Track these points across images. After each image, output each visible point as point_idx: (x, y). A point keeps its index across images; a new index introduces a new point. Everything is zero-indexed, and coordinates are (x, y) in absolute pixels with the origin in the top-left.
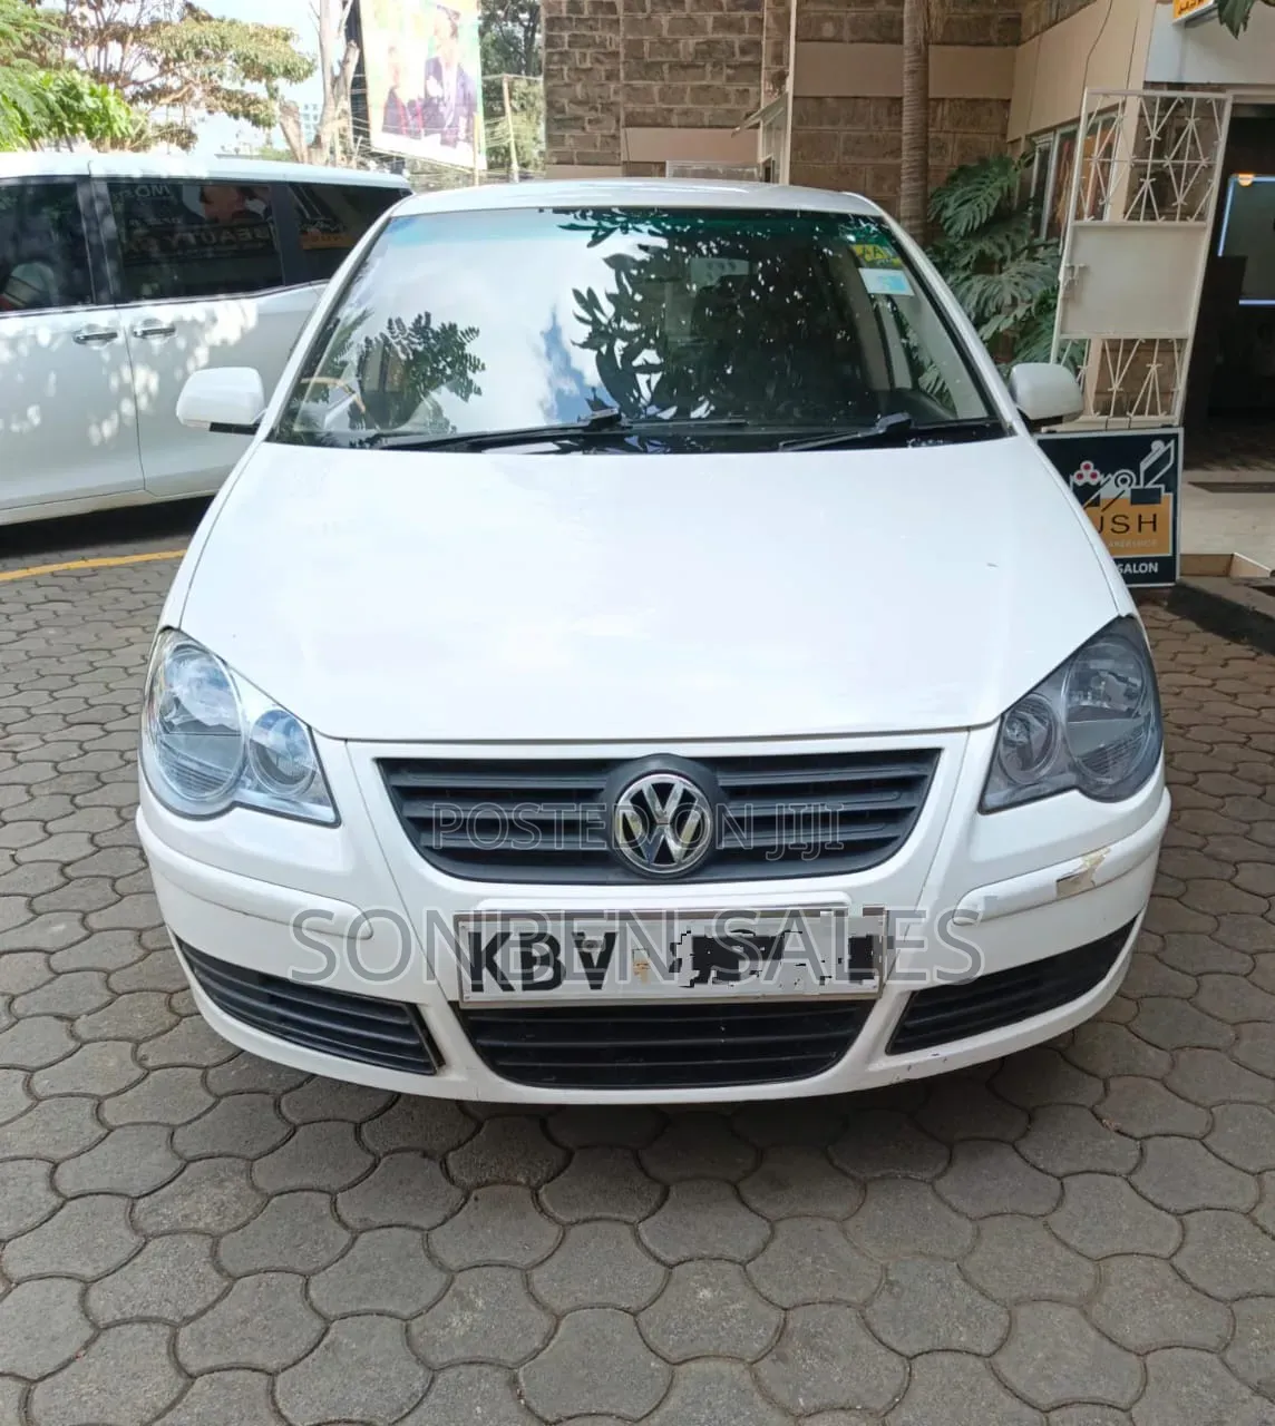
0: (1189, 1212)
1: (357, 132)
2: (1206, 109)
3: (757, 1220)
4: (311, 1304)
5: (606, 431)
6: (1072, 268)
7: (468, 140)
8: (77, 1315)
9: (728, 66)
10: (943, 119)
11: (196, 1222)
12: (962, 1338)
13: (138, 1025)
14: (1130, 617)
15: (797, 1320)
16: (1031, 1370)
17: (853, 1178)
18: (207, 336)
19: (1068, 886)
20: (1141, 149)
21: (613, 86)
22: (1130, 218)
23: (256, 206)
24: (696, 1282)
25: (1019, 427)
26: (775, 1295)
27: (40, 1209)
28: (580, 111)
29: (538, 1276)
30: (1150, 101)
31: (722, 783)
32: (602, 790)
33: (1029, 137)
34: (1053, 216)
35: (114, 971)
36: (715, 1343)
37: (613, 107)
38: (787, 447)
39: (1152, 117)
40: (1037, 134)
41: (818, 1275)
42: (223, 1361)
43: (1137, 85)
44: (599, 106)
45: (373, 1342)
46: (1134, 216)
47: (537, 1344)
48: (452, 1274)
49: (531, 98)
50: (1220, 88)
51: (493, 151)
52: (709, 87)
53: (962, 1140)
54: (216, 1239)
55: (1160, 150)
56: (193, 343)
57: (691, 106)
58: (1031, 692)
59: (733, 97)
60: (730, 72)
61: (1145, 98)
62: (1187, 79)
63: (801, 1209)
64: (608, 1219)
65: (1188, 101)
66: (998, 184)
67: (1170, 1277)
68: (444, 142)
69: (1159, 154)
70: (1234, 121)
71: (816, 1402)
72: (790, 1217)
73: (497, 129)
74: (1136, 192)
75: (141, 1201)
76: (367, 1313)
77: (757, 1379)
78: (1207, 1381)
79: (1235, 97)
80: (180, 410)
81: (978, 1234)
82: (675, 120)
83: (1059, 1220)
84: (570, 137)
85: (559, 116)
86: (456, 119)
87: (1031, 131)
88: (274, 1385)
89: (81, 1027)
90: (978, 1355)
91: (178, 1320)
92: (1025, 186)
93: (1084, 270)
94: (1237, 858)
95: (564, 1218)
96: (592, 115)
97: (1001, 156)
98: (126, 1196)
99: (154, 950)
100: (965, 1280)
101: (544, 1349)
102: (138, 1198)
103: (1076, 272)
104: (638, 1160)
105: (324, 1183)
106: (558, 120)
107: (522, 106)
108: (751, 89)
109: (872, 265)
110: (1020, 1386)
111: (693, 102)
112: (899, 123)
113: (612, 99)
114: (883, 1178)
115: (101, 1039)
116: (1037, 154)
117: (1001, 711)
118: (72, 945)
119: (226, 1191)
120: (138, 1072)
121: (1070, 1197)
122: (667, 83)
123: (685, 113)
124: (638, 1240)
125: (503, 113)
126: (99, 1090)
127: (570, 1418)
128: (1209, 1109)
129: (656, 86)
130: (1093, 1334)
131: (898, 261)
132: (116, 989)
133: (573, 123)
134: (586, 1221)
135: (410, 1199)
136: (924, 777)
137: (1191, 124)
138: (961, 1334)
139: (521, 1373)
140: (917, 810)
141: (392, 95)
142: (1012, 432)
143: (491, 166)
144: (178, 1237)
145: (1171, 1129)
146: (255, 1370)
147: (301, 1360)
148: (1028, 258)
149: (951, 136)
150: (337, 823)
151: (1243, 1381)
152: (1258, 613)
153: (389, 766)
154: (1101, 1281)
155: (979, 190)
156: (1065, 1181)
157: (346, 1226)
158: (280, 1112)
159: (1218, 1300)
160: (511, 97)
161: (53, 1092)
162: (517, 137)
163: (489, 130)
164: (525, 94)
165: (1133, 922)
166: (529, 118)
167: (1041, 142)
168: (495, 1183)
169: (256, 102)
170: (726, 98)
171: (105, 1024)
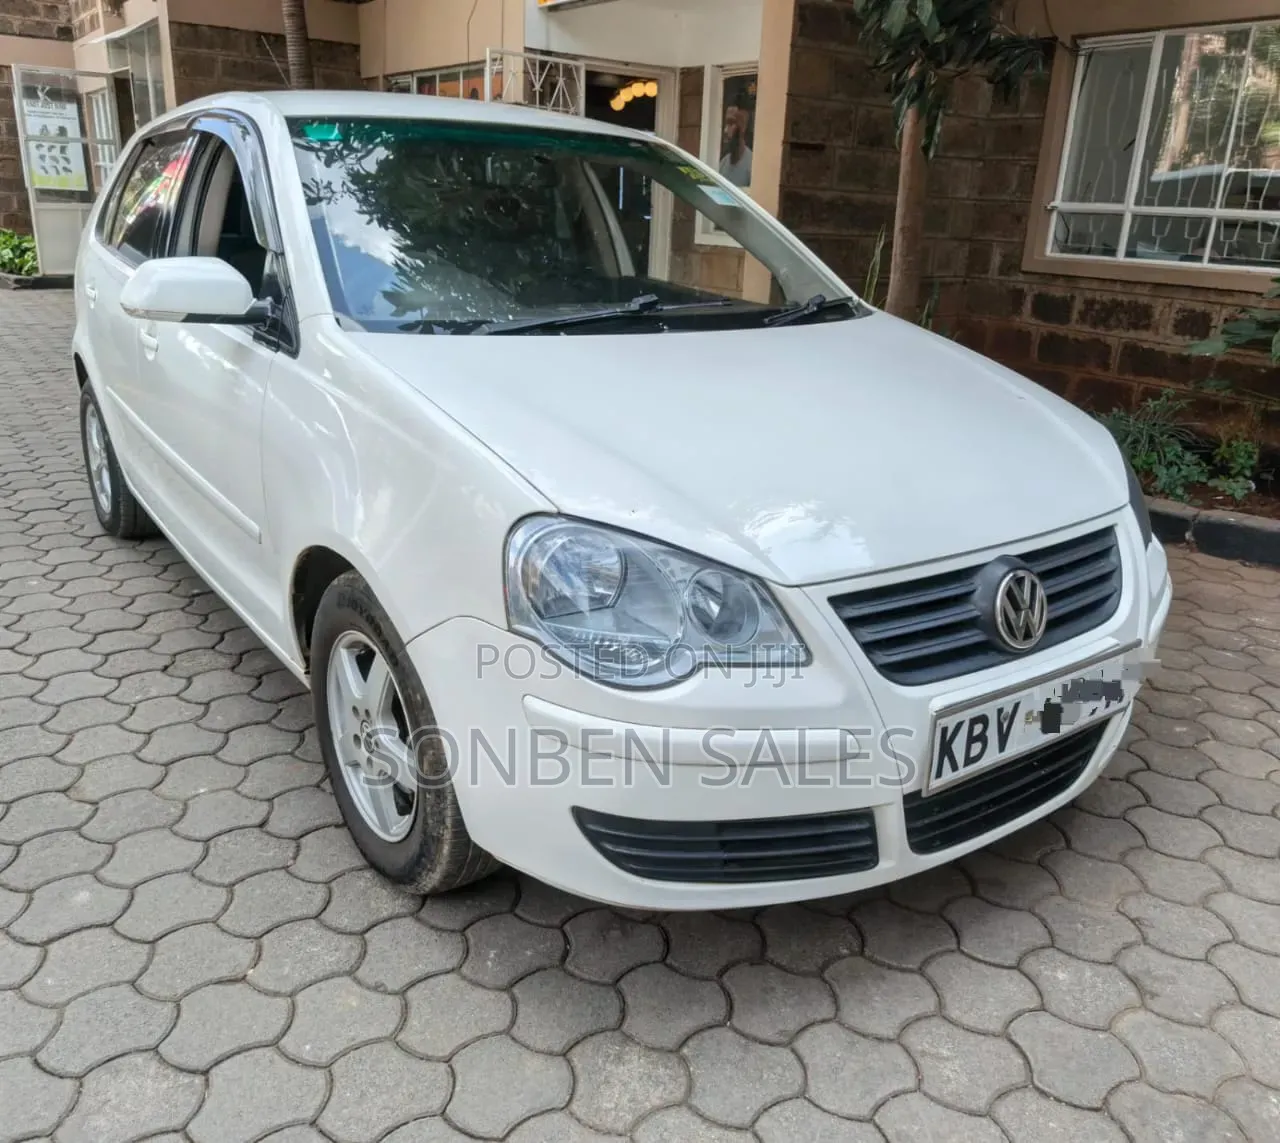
0: (1200, 813)
2: (569, 72)
4: (836, 1115)
5: (645, 313)
13: (328, 958)
15: (1128, 967)
24: (1046, 970)
26: (1094, 956)
30: (531, 62)
32: (973, 592)
33: (386, 77)
36: (1110, 1004)
39: (534, 74)
40: (394, 75)
41: (1098, 933)
43: (519, 49)
47: (1020, 1060)
48: (896, 1042)
50: (575, 57)
54: (686, 1106)
61: (527, 58)
62: (553, 48)
64: (939, 954)
65: (557, 65)
67: (1240, 855)
70: (587, 83)
75: (574, 1107)
76: (886, 1101)
77: (1158, 1015)
79: (586, 65)
81: (1131, 869)
83: (1154, 843)
87: (389, 72)
89: (264, 981)
90: (1230, 942)
95: (912, 966)
98: (554, 1110)
99: (233, 885)
100: (1164, 900)
101: (1028, 1061)
102: (567, 1106)
114: (1042, 855)
115: (306, 986)
118: (126, 908)
119: (636, 1064)
121: (1140, 827)
124: (976, 960)
126: (378, 1031)
127: (1107, 1098)
128: (1128, 751)
132: (247, 933)
134: (927, 961)
136: (1111, 547)
137: (561, 82)
138: (1208, 933)
139: (1038, 1084)
140: (1117, 571)
144: (653, 1120)
150: (809, 662)
156: (1126, 819)
157: (773, 1044)
158: (582, 979)
171: (287, 969)
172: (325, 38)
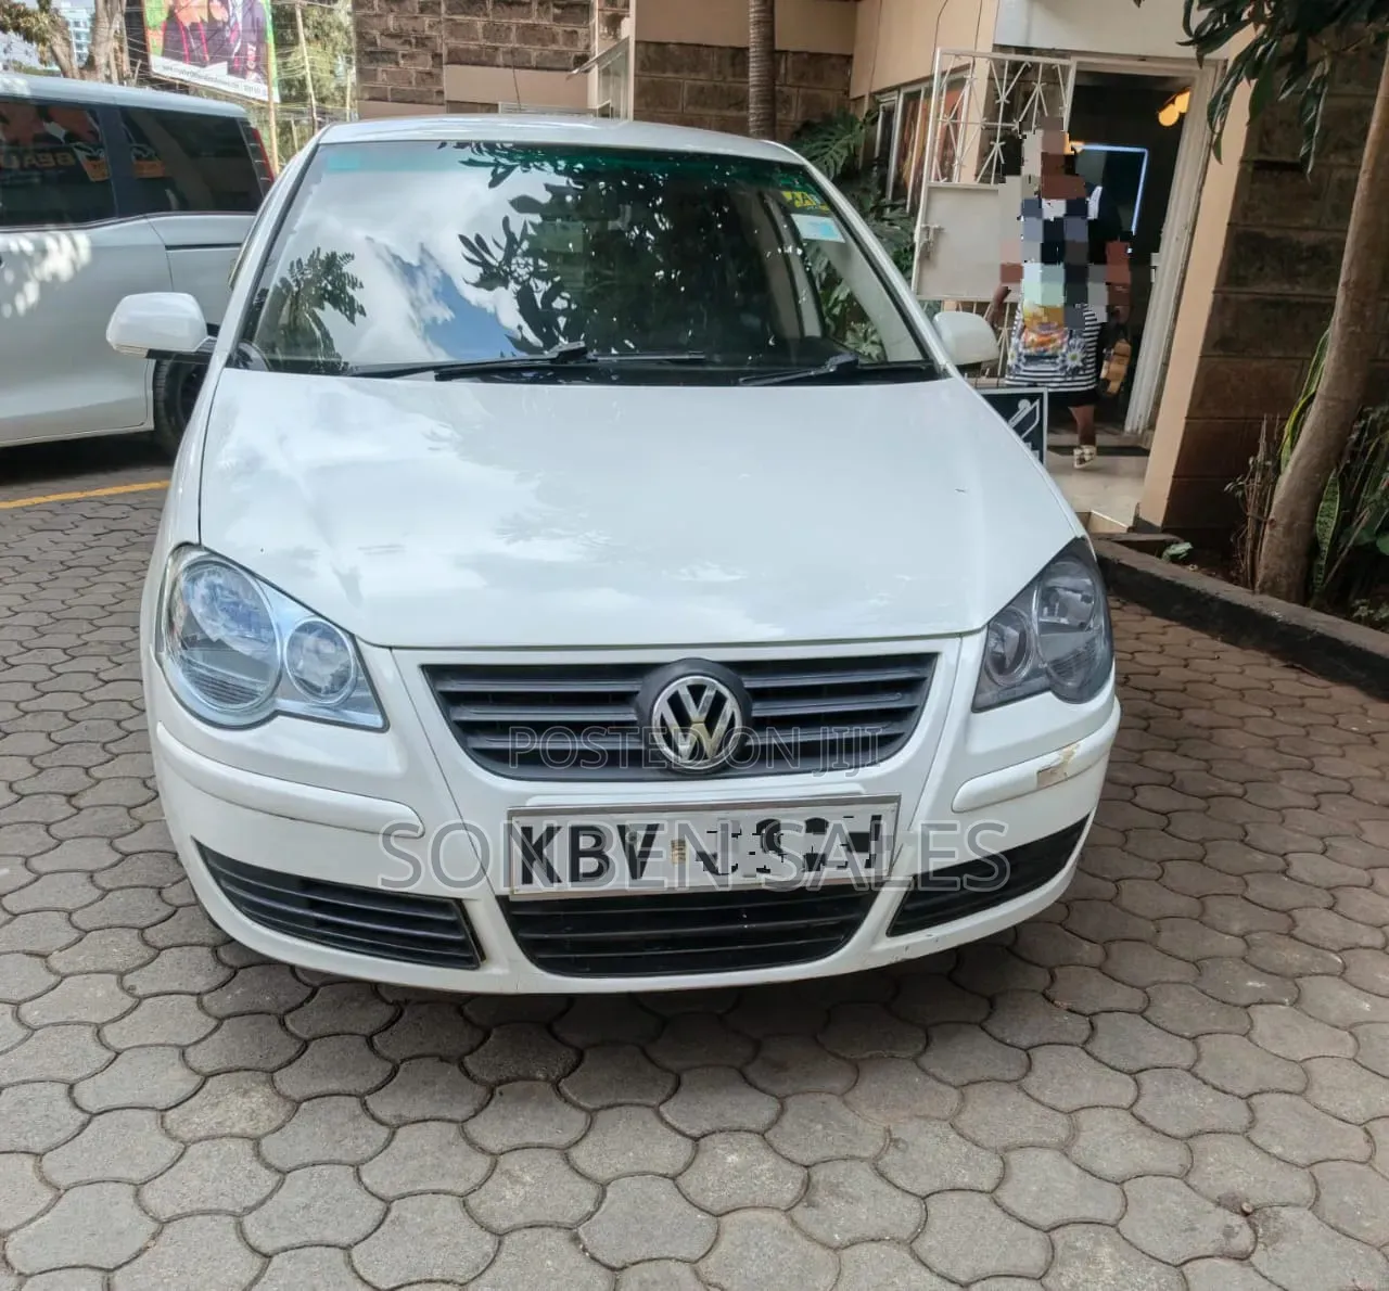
0: (1141, 1071)
1: (133, 54)
2: (1052, 76)
3: (766, 1097)
4: (366, 1188)
5: (572, 364)
6: (927, 229)
7: (257, 69)
8: (137, 1212)
9: (556, 6)
10: (786, 74)
11: (231, 1127)
12: (965, 1179)
13: (117, 959)
14: (1083, 539)
15: (819, 1175)
16: (1029, 1200)
17: (844, 1058)
18: (37, 272)
19: (1047, 777)
20: (991, 110)
21: (427, 20)
22: (981, 181)
23: (57, 130)
24: (723, 1149)
25: (953, 371)
26: (795, 1154)
27: (68, 1124)
28: (392, 44)
29: (575, 1153)
30: (999, 65)
31: (747, 685)
32: (637, 693)
33: (873, 95)
34: (899, 176)
35: (76, 910)
36: (751, 1196)
37: (427, 42)
38: (747, 383)
39: (1001, 80)
40: (881, 92)
41: (830, 1138)
42: (296, 1241)
43: (985, 47)
44: (413, 41)
45: (436, 1214)
46: (985, 179)
47: (590, 1208)
48: (495, 1157)
49: (326, 28)
50: (1064, 54)
51: (286, 84)
52: (535, 25)
53: (937, 1024)
54: (256, 1141)
55: (1010, 113)
56: (22, 278)
57: (517, 45)
58: (1010, 603)
59: (561, 39)
60: (557, 11)
61: (994, 60)
62: (1034, 44)
63: (804, 1088)
64: (631, 1104)
65: (1035, 66)
66: (842, 142)
67: (1133, 1123)
68: (231, 71)
69: (1007, 118)
70: (1077, 88)
71: (849, 1236)
72: (796, 1093)
73: (291, 59)
74: (986, 155)
75: (170, 1112)
76: (422, 1193)
77: (793, 1223)
78: (1175, 1198)
79: (1079, 63)
80: (112, 335)
81: (963, 1098)
82: (500, 59)
83: (1031, 1082)
84: (383, 74)
85: (369, 49)
86: (244, 46)
87: (876, 88)
88: (350, 1257)
89: (57, 961)
90: (981, 1192)
91: (238, 1210)
92: (870, 144)
93: (938, 231)
94: (1134, 782)
95: (589, 1106)
96: (407, 49)
97: (845, 114)
98: (153, 1108)
99: (110, 890)
100: (959, 1134)
101: (597, 1210)
102: (166, 1110)
103: (931, 233)
104: (644, 1052)
105: (350, 1088)
106: (369, 54)
107: (316, 36)
108: (580, 31)
109: (803, 211)
110: (1022, 1212)
111: (519, 41)
112: (746, 75)
113: (428, 33)
114: (871, 1057)
115: (81, 973)
116: (881, 113)
117: (986, 621)
118: (21, 888)
119: (254, 1100)
120: (129, 1002)
121: (1036, 1063)
122: (491, 18)
123: (512, 52)
124: (662, 1119)
125: (296, 42)
126: (96, 1018)
127: (634, 1264)
128: (1143, 989)
129: (479, 23)
130: (1076, 1170)
131: (825, 208)
132: (83, 927)
133: (385, 56)
134: (610, 1107)
135: (438, 1097)
136: (924, 679)
137: (1038, 89)
138: (964, 1176)
139: (581, 1230)
140: (918, 710)
141: (172, 16)
142: (945, 374)
143: (285, 99)
144: (217, 1141)
145: (1114, 1005)
146: (328, 1246)
147: (370, 1234)
148: (876, 219)
149: (795, 90)
150: (385, 728)
151: (1207, 1198)
152: (1123, 565)
153: (434, 672)
154: (1075, 1131)
155: (826, 146)
156: (1030, 1052)
157: (382, 1123)
158: (287, 1030)
159: (1176, 1138)
160: (305, 25)
161: (46, 1021)
162: (312, 68)
163: (280, 61)
164: (319, 23)
165: (1088, 816)
166: (324, 47)
167: (886, 101)
168: (515, 1080)
169: (26, 13)
170: (554, 40)
171: (81, 958)
172: (812, 49)
